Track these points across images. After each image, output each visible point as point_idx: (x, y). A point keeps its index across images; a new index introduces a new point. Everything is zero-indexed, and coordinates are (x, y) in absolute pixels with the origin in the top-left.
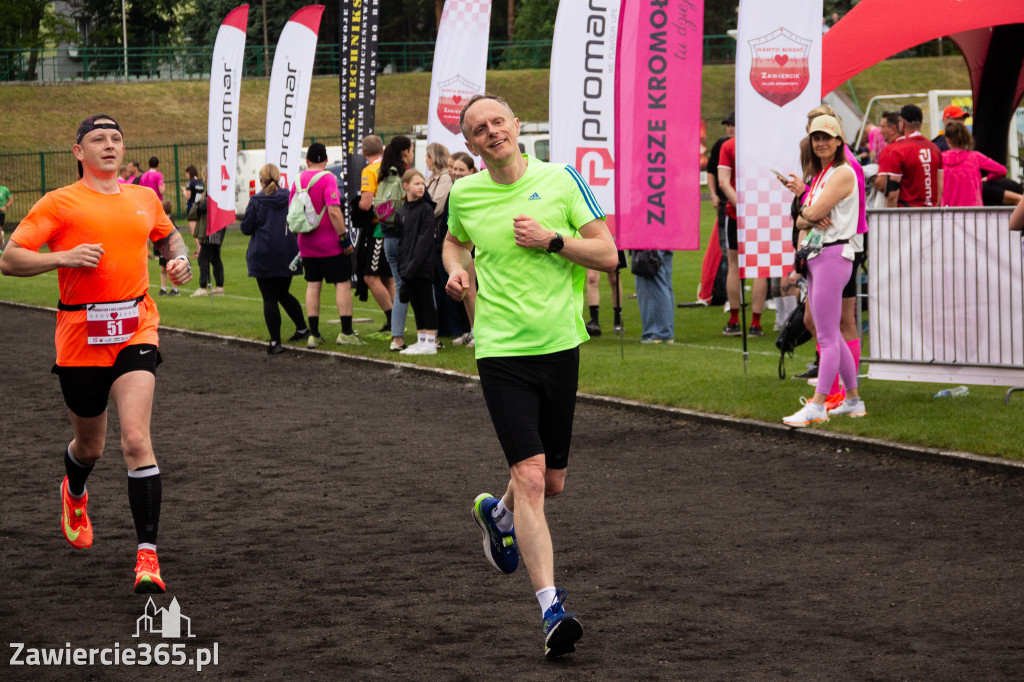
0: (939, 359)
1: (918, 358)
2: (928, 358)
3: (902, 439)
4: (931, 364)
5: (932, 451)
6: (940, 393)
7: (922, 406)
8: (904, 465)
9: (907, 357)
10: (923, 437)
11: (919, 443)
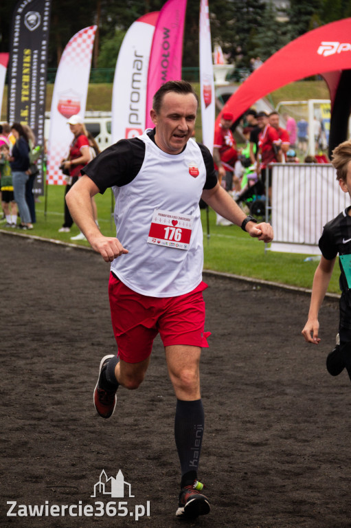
0: (307, 242)
1: (296, 241)
2: (302, 241)
3: (287, 283)
4: (303, 244)
5: (302, 289)
6: (307, 259)
7: (297, 265)
8: (287, 296)
9: (291, 240)
10: (298, 282)
11: (295, 285)
